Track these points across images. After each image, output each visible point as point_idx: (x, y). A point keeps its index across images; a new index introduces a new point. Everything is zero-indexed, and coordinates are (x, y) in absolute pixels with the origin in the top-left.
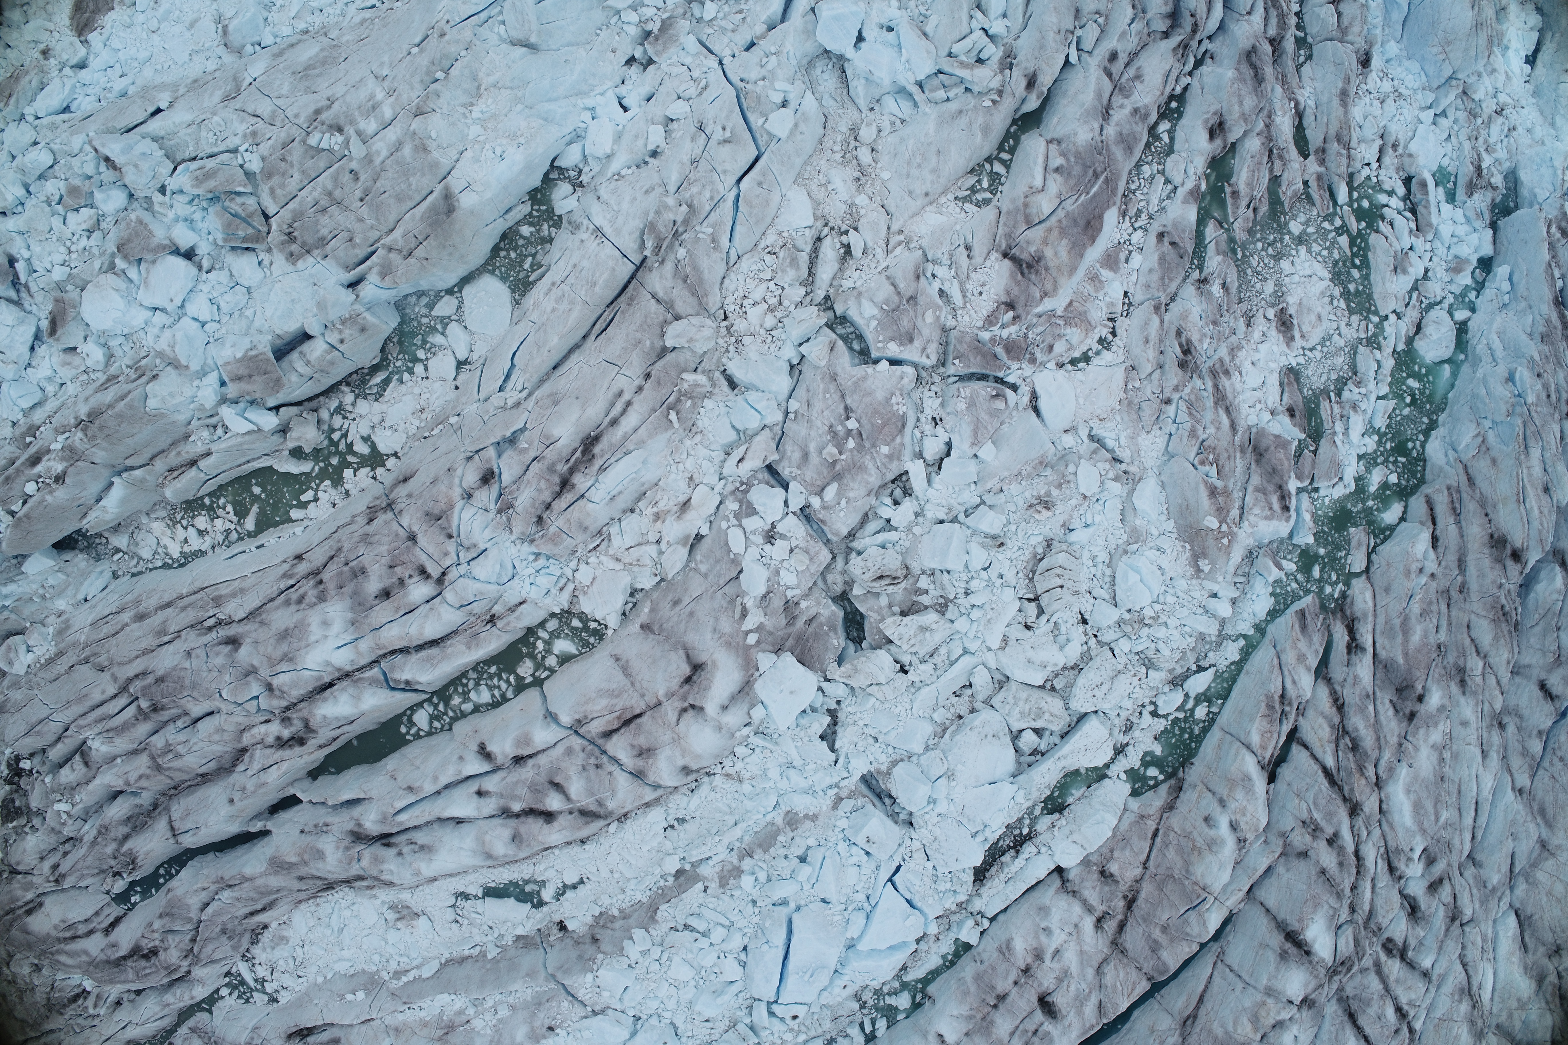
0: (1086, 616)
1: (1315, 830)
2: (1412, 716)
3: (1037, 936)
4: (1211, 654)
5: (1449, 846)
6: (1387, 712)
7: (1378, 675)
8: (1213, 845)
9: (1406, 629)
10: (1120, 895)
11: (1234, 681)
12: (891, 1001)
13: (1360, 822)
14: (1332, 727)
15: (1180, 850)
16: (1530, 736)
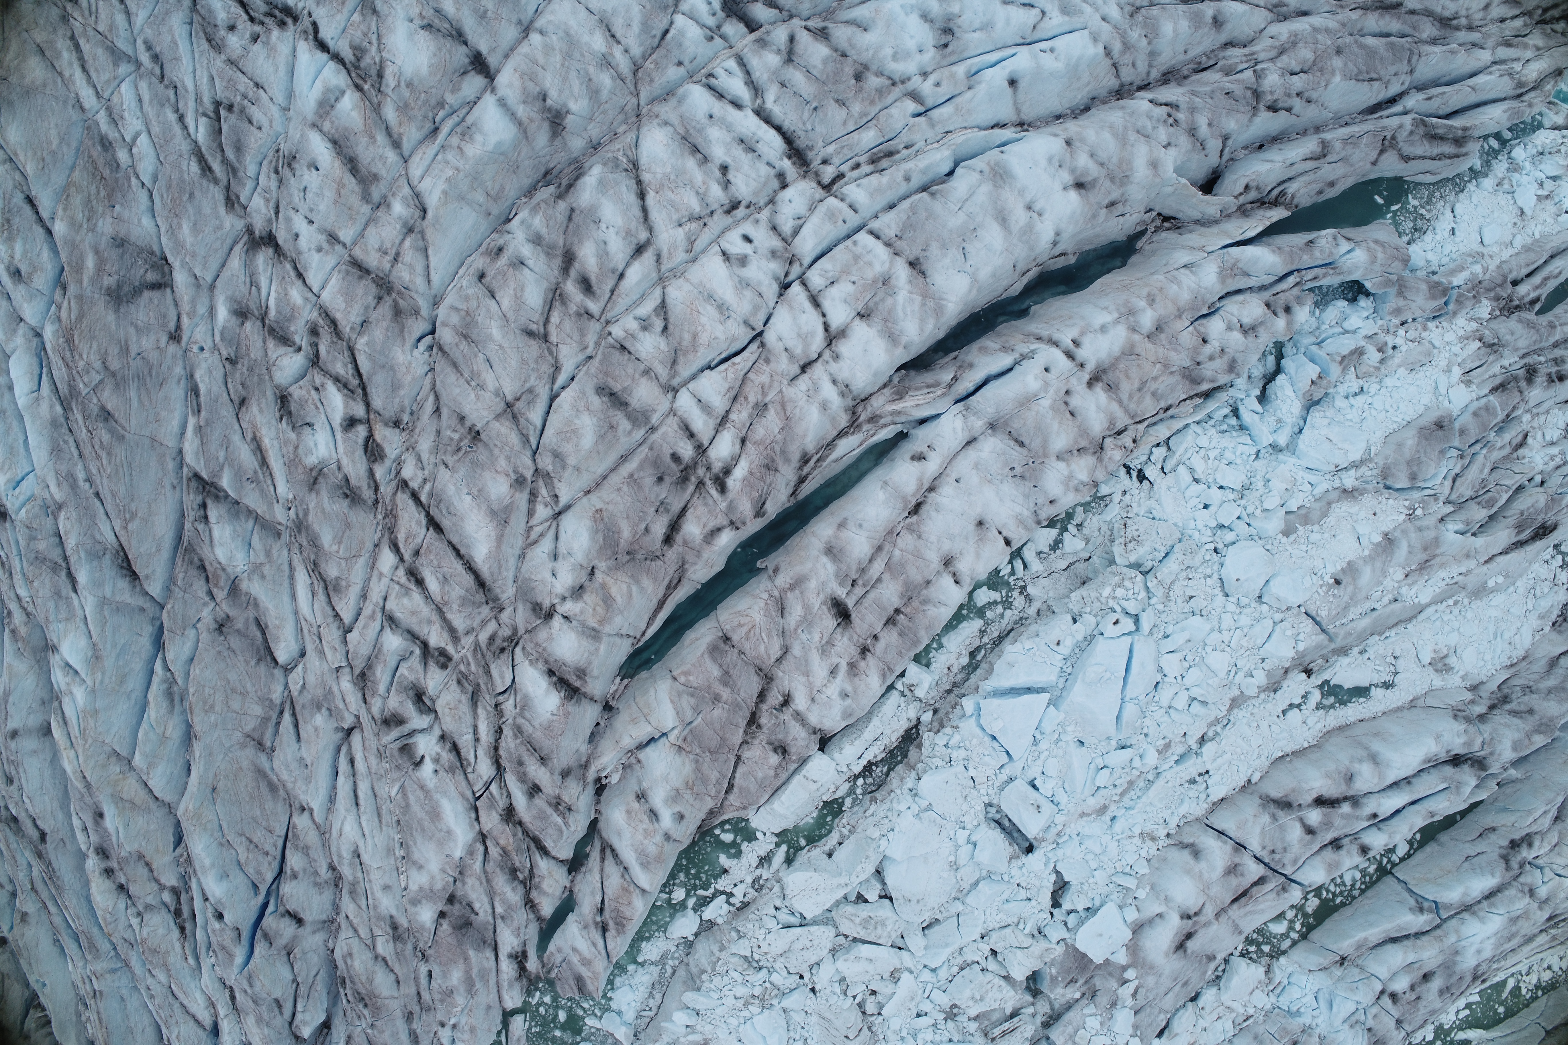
0: (811, 995)
1: (557, 804)
2: (451, 899)
3: (855, 690)
4: (673, 949)
5: (380, 755)
6: (481, 904)
7: (491, 934)
8: (676, 796)
9: (469, 983)
10: (765, 730)
11: (645, 923)
12: (995, 596)
13: (502, 803)
14: (538, 887)
15: (704, 780)
16: (305, 870)
